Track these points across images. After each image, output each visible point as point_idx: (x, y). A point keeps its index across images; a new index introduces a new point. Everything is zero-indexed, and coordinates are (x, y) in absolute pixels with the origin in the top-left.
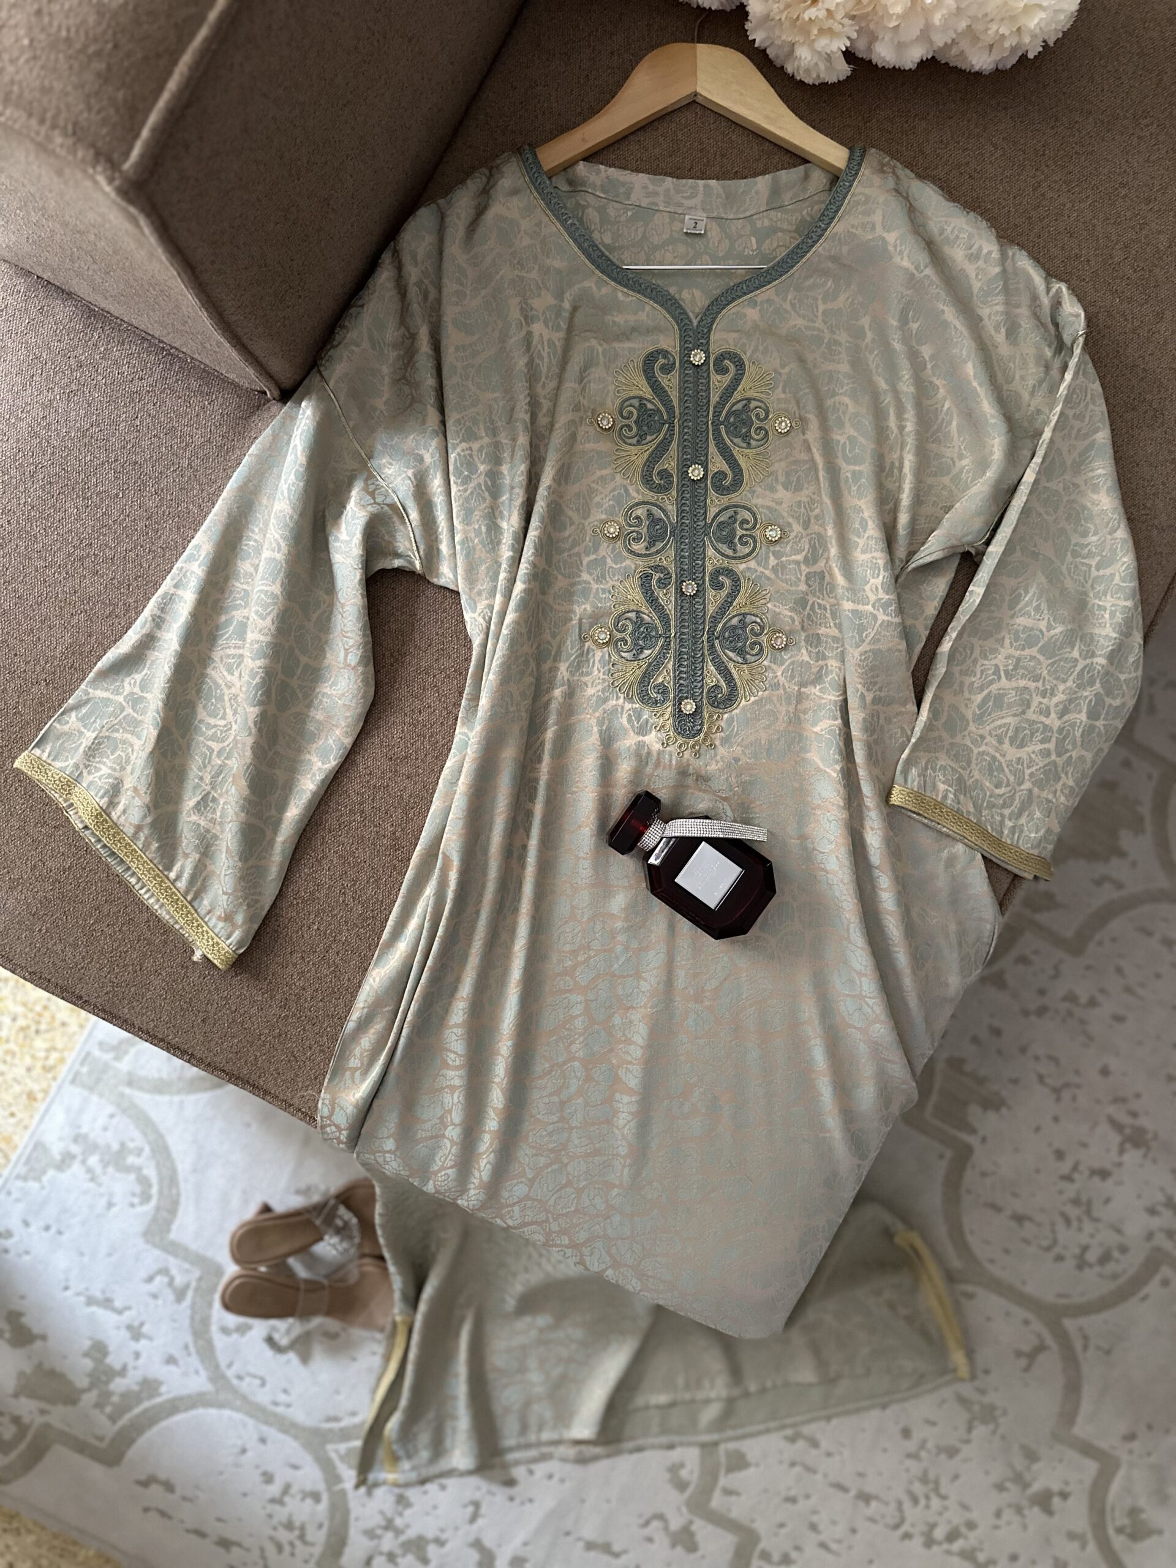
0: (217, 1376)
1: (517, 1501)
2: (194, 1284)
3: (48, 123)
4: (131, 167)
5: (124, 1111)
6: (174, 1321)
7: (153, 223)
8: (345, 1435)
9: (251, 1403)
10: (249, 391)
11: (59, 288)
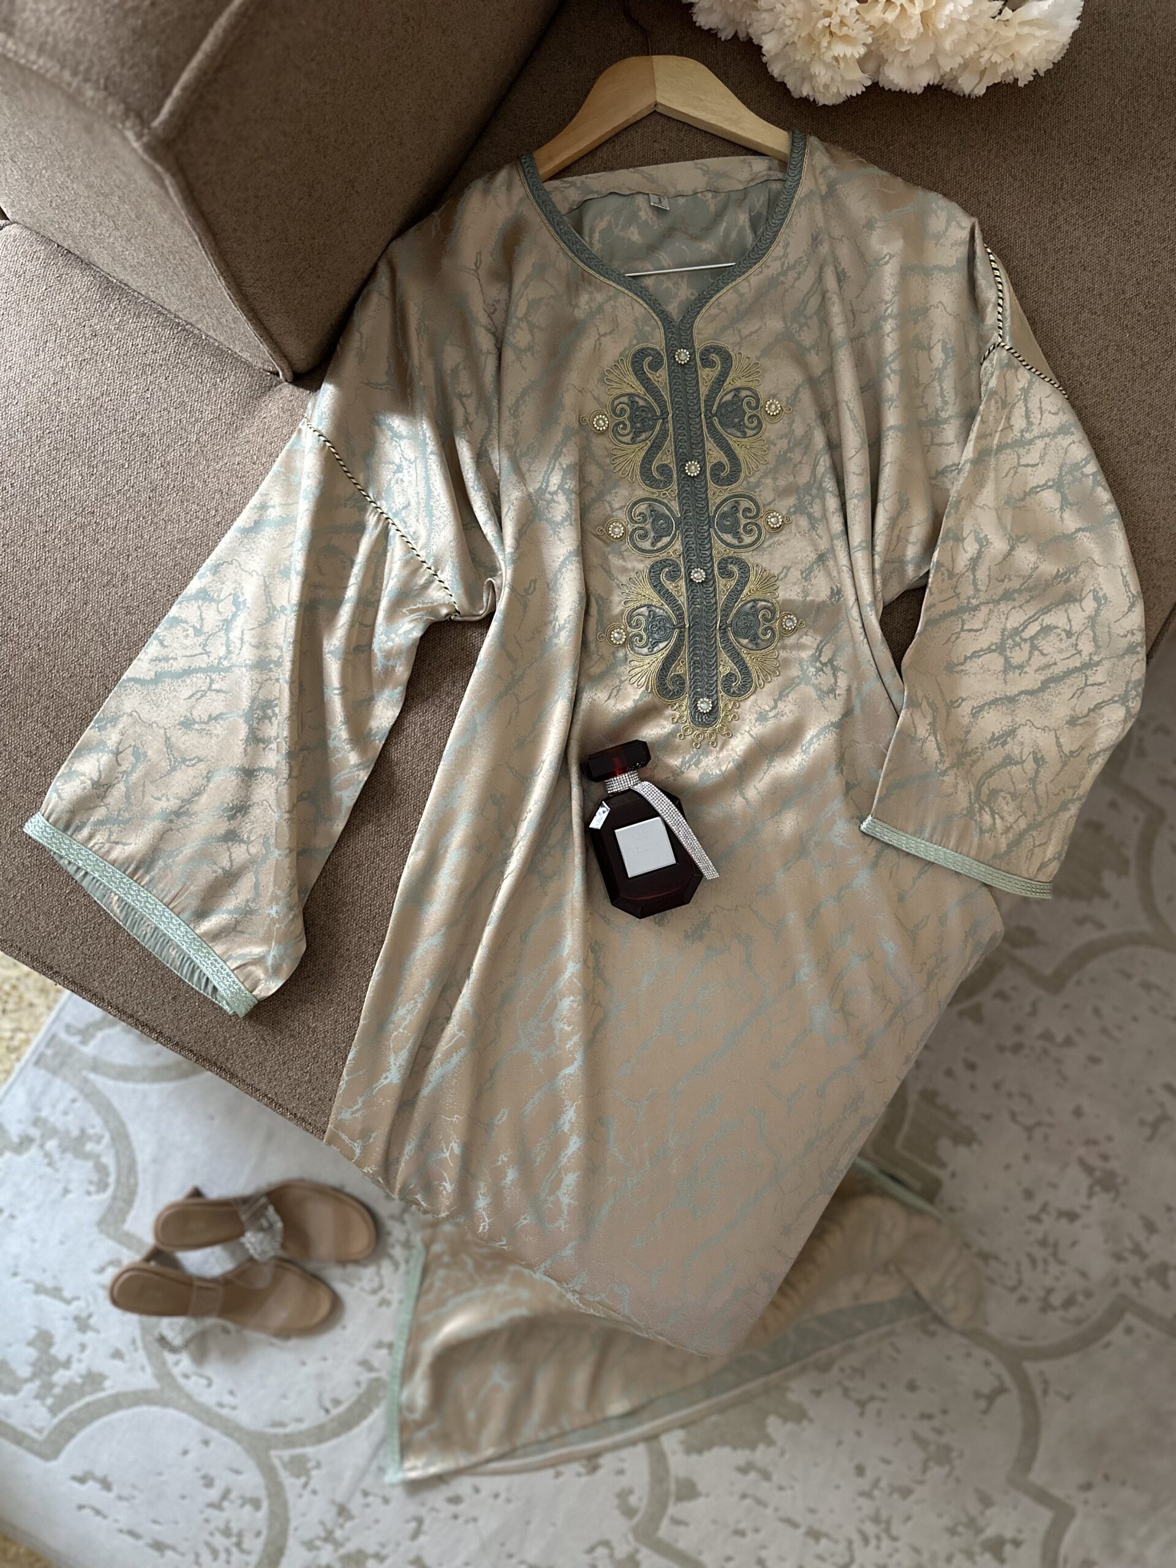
0: (163, 1373)
1: (460, 1521)
3: (80, 77)
4: (161, 124)
5: (87, 1096)
7: (177, 183)
8: (290, 1441)
9: (196, 1404)
10: (261, 372)
11: (78, 257)
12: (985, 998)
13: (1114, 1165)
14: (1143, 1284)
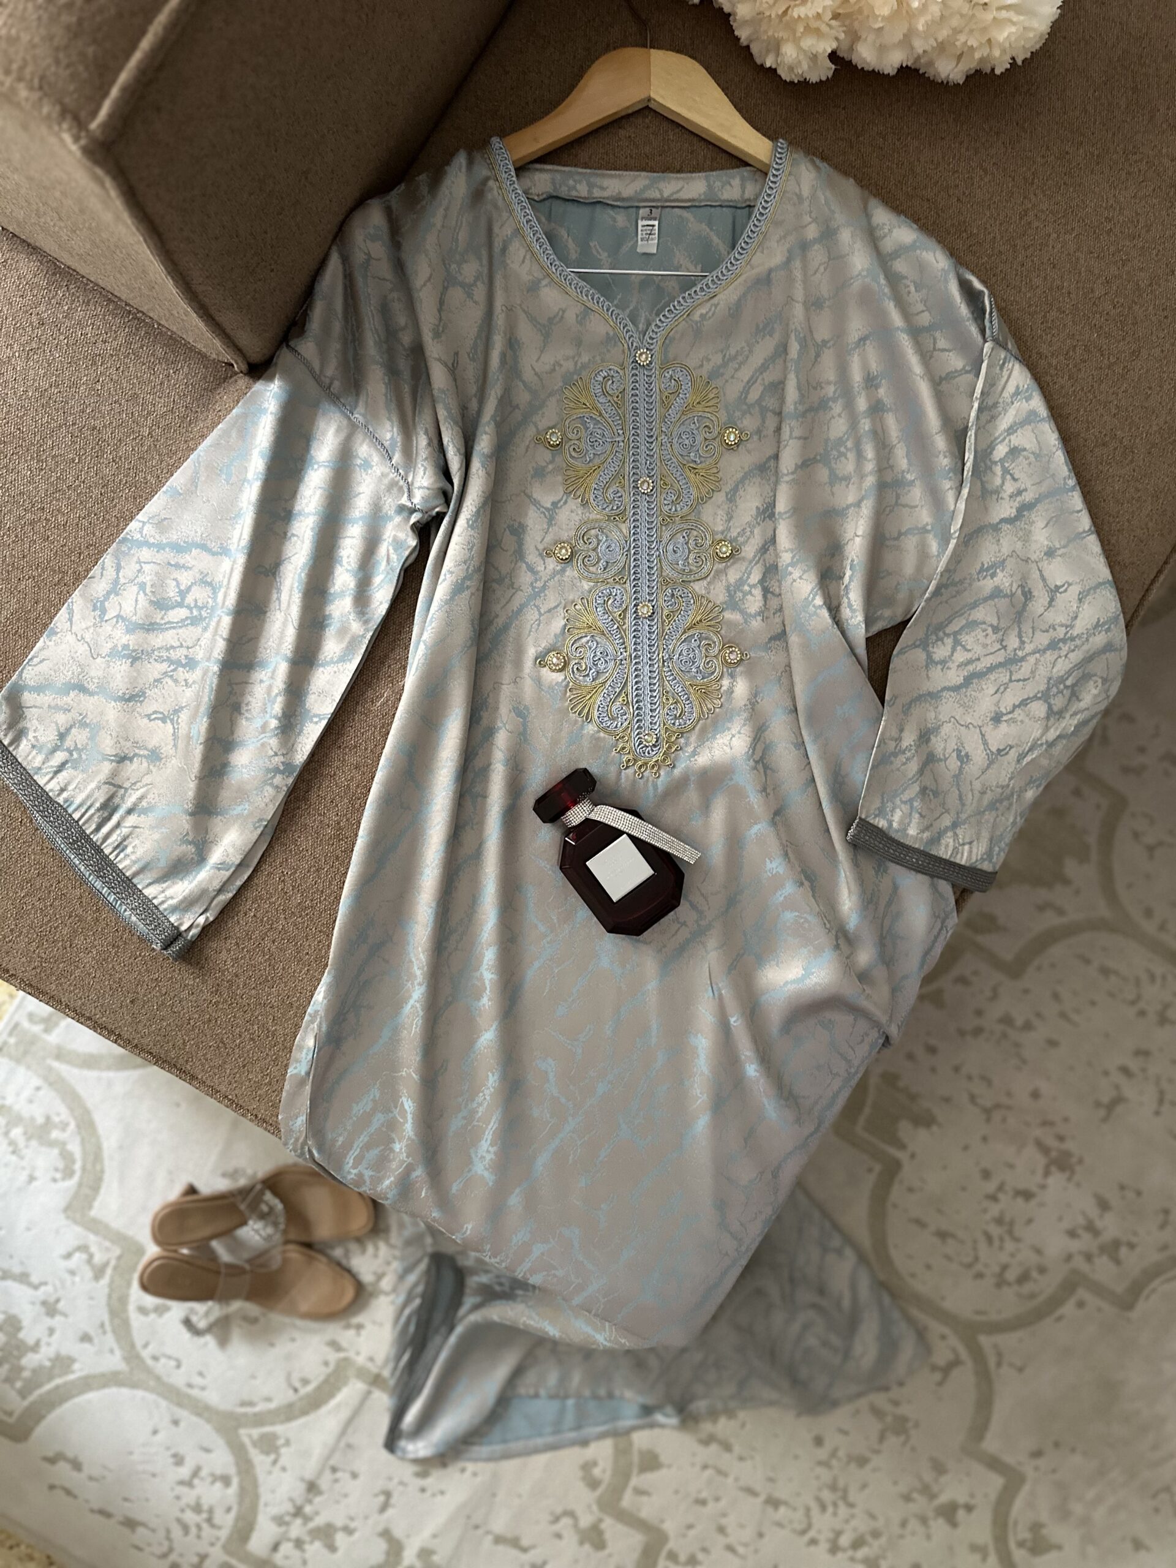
0: (132, 1356)
1: (428, 1493)
2: (113, 1263)
4: (99, 126)
5: (51, 1084)
6: (91, 1298)
7: (119, 186)
8: (259, 1420)
9: (165, 1384)
10: (216, 363)
11: (24, 241)
12: (948, 983)
13: (1070, 1145)
14: (1096, 1260)
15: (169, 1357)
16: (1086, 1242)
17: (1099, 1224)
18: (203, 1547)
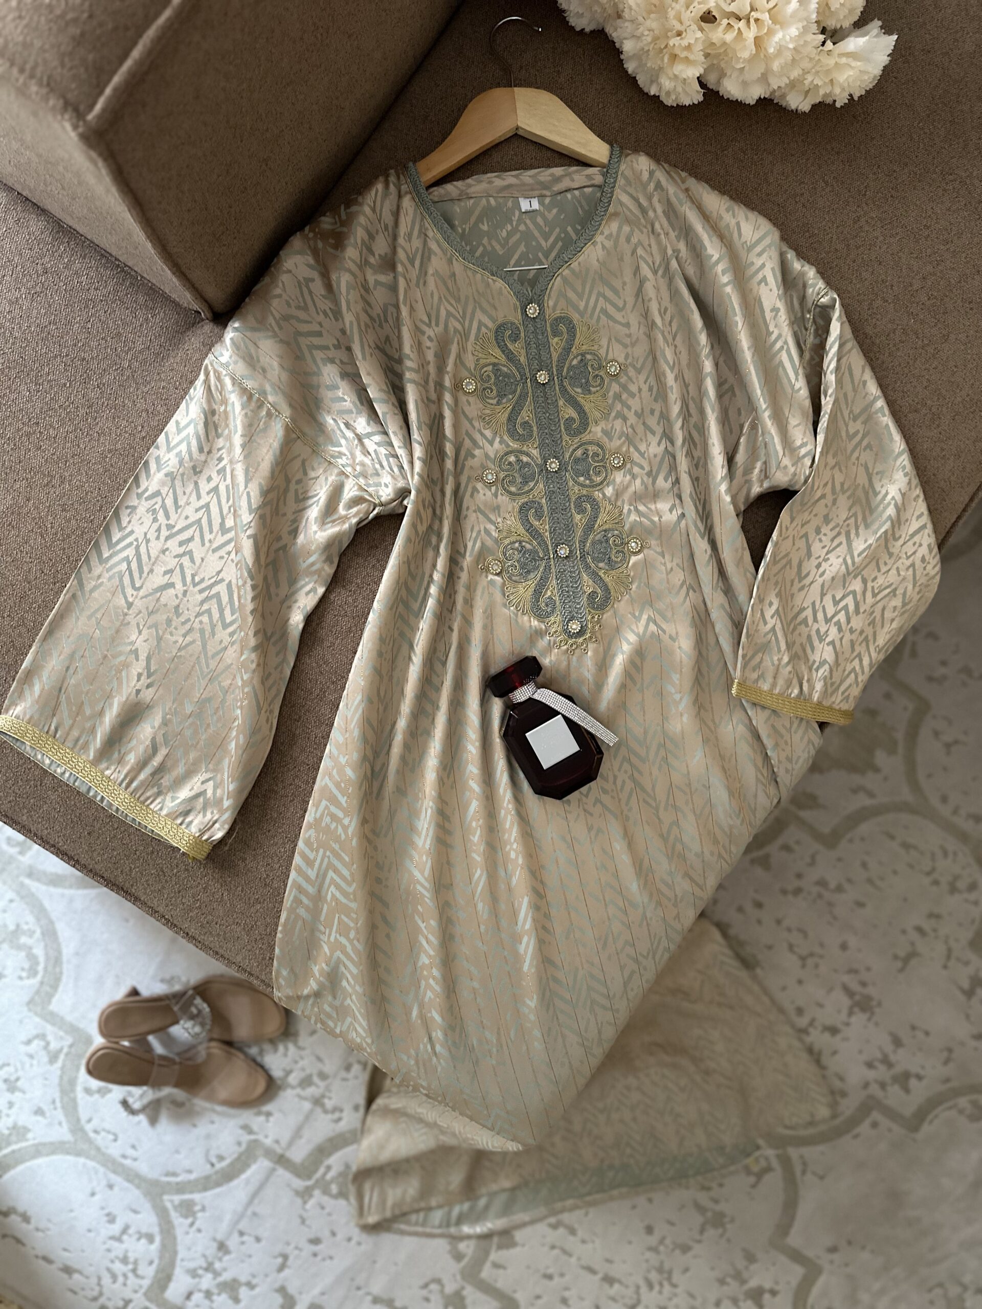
0: (77, 1128)
1: (319, 1258)
2: (65, 1050)
3: (27, 73)
4: (94, 117)
5: (22, 898)
6: (46, 1079)
7: (108, 166)
8: (181, 1188)
9: (104, 1154)
10: (187, 310)
11: (35, 204)
12: (773, 849)
13: (870, 991)
14: (889, 1088)
15: (109, 1132)
16: (882, 1072)
17: (892, 1058)
18: (128, 1294)
